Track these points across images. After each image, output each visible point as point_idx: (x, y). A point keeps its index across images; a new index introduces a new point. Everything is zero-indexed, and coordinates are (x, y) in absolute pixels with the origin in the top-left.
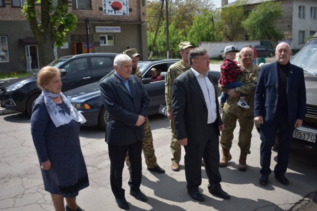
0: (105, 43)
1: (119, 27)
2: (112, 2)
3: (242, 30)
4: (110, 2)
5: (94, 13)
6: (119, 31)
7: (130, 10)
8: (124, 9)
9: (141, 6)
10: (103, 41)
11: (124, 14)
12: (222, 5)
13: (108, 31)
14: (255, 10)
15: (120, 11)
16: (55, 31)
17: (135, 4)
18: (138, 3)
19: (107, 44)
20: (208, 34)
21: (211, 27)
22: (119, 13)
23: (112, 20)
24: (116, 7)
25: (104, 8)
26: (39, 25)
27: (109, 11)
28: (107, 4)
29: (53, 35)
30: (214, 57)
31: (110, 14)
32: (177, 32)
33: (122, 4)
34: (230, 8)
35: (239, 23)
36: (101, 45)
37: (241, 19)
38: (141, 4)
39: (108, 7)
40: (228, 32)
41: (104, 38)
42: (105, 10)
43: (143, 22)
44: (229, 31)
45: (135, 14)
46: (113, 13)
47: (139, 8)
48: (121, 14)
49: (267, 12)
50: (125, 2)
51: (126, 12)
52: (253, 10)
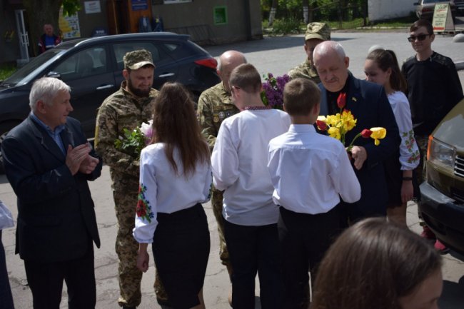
19: (178, 1)
36: (166, 2)
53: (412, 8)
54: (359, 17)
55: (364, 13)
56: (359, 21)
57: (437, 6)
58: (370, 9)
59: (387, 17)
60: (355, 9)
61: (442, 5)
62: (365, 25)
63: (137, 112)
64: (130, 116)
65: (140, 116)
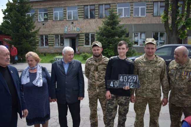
16: (179, 29)
29: (177, 32)
63: (95, 63)
64: (92, 65)
65: (95, 65)
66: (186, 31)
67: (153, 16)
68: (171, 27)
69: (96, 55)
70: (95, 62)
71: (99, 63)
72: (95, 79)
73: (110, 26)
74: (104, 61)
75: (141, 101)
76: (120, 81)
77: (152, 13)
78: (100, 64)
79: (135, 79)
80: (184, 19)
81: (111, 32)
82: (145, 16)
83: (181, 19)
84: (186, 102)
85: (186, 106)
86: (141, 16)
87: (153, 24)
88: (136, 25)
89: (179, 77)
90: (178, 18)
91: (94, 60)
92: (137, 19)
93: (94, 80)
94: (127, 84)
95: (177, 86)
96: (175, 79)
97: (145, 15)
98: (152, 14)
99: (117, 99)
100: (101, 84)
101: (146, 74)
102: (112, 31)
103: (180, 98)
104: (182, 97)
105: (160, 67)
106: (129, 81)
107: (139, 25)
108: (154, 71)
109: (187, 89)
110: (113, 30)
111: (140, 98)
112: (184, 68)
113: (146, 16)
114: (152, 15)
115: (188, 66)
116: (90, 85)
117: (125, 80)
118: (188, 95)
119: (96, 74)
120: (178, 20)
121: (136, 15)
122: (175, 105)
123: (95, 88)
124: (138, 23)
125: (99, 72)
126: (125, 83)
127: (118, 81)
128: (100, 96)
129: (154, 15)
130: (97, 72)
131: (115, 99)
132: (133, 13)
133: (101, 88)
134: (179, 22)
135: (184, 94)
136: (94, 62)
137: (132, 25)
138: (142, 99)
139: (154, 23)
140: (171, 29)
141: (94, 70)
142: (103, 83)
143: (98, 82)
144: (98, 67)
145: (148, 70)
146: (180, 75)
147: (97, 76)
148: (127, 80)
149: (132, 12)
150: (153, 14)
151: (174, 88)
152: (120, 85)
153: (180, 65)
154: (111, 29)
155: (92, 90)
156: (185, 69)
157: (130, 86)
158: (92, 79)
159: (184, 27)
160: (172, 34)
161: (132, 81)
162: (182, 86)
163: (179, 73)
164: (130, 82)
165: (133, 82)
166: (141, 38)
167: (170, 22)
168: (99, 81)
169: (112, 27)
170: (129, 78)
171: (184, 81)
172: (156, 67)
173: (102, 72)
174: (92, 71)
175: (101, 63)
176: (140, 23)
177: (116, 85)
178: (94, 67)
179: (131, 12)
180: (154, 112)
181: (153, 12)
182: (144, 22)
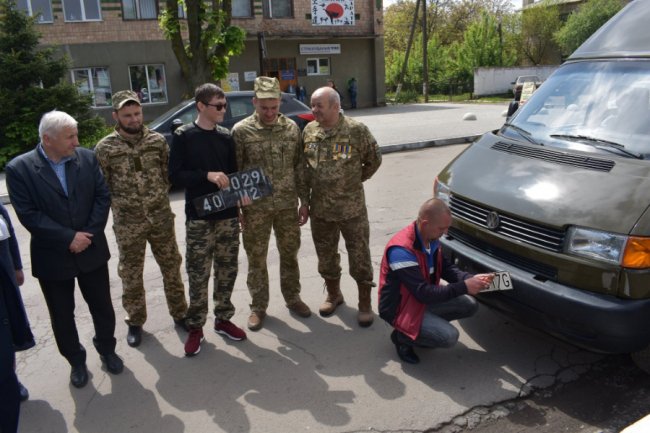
0: (316, 72)
1: (338, 45)
2: (327, 4)
3: (554, 45)
4: (323, 5)
5: (298, 23)
6: (338, 52)
7: (357, 16)
8: (347, 15)
9: (375, 9)
10: (312, 68)
11: (347, 23)
12: (524, 5)
13: (320, 52)
14: (577, 12)
15: (340, 19)
16: (212, 55)
17: (366, 6)
18: (371, 3)
19: (318, 73)
20: (491, 54)
21: (497, 42)
22: (339, 22)
23: (327, 34)
24: (334, 12)
25: (313, 15)
26: (186, 48)
27: (321, 19)
28: (319, 8)
29: (207, 61)
30: (500, 92)
31: (324, 23)
32: (442, 52)
33: (344, 7)
34: (536, 10)
35: (550, 35)
36: (309, 74)
37: (553, 28)
38: (375, 6)
39: (321, 13)
40: (531, 50)
41: (313, 63)
42: (316, 18)
43: (377, 36)
44: (533, 49)
45: (364, 22)
46: (329, 23)
47: (372, 12)
48: (342, 24)
49: (599, 14)
50: (348, 4)
51: (350, 20)
52: (573, 12)
53: (511, 86)
54: (467, 92)
55: (471, 90)
56: (467, 95)
57: (525, 84)
58: (476, 86)
59: (489, 93)
60: (464, 85)
61: (530, 83)
62: (471, 98)
63: (129, 151)
64: (121, 156)
65: (131, 155)
66: (227, 58)
67: (124, 20)
68: (190, 49)
69: (131, 127)
70: (126, 146)
71: (140, 148)
72: (138, 193)
73: (16, 51)
74: (150, 141)
75: (261, 221)
76: (224, 192)
77: (120, 12)
78: (142, 152)
79: (258, 176)
80: (219, 27)
81: (19, 70)
82: (100, 20)
83: (211, 28)
84: (346, 210)
85: (346, 218)
86: (87, 18)
87: (127, 44)
88: (77, 46)
89: (327, 158)
90: (204, 26)
91: (123, 141)
92: (77, 29)
93: (135, 196)
94: (243, 193)
95: (324, 177)
96: (319, 163)
97: (98, 17)
98: (120, 15)
99: (212, 231)
100: (155, 201)
101: (268, 157)
102: (24, 66)
103: (333, 201)
104: (336, 199)
105: (293, 140)
106: (245, 185)
107: (85, 45)
108: (283, 149)
109: (344, 182)
110: (25, 63)
111: (257, 215)
112: (335, 137)
113: (103, 18)
114: (121, 18)
115: (342, 132)
116: (122, 210)
117: (236, 185)
118: (349, 194)
119: (140, 179)
120: (207, 30)
121: (72, 17)
122: (323, 220)
123: (141, 216)
124: (82, 41)
125: (146, 173)
126: (236, 193)
127: (220, 193)
128: (156, 233)
129: (127, 16)
130: (140, 173)
131: (208, 231)
132: (60, 10)
133: (157, 211)
134: (209, 37)
135: (341, 193)
136: (125, 148)
137: (64, 46)
138: (263, 216)
139: (129, 39)
140: (191, 54)
141: (132, 168)
142: (159, 198)
143: (147, 198)
144: (138, 158)
145: (271, 148)
146: (328, 152)
147: (143, 184)
148: (241, 184)
149: (59, 6)
150: (122, 15)
151: (318, 183)
152: (226, 200)
153: (326, 132)
154: (19, 59)
155: (132, 223)
156: (337, 140)
157: (250, 194)
158: (129, 193)
159: (221, 49)
160: (196, 69)
161: (252, 183)
162: (335, 177)
163: (325, 149)
164: (249, 188)
165: (255, 186)
166: (96, 85)
167: (185, 35)
168: (148, 194)
169: (20, 53)
170: (243, 180)
171: (338, 164)
172: (285, 140)
173: (152, 170)
174: (126, 172)
175: (144, 146)
176: (89, 42)
177: (218, 204)
178: (130, 162)
179: (54, 6)
180: (292, 240)
181: (121, 8)
182: (101, 37)
